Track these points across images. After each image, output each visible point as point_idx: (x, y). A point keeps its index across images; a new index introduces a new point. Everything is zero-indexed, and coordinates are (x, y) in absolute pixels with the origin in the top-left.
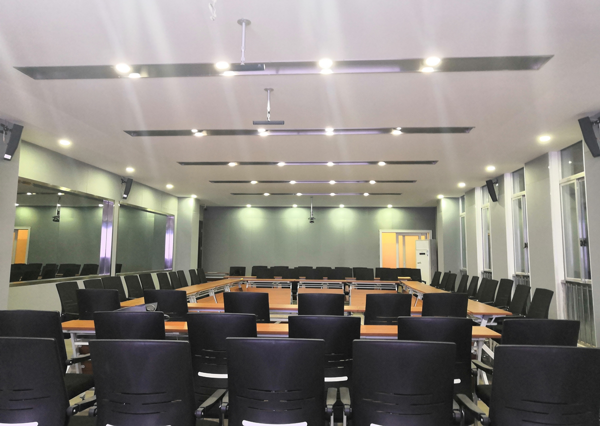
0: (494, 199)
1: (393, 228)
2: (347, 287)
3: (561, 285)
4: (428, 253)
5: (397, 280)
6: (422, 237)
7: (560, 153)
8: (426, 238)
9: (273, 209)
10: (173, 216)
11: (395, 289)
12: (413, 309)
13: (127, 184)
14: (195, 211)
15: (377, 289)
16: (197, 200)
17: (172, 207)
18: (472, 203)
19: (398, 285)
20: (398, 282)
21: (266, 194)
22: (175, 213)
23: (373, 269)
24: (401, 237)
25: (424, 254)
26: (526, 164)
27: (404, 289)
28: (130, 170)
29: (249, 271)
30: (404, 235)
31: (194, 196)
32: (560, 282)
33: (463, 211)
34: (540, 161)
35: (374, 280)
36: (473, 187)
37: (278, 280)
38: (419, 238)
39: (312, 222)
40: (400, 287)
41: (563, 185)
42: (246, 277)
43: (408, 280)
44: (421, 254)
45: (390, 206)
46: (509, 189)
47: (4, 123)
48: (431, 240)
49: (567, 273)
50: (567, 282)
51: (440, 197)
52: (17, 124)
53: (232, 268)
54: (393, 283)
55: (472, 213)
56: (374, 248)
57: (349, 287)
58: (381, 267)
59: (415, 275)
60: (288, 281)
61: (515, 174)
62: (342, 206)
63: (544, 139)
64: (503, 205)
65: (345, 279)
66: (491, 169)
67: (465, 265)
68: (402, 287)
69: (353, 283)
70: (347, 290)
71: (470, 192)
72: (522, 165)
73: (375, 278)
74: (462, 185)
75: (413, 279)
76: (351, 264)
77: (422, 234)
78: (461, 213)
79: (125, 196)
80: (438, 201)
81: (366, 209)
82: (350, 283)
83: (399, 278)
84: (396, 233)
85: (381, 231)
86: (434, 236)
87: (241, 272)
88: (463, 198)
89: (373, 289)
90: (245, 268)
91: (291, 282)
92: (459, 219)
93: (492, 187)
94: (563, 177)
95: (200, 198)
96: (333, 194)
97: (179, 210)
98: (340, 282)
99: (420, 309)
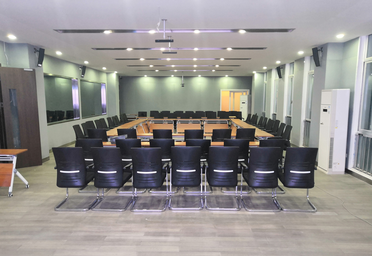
0: (280, 77)
1: (228, 88)
2: (202, 122)
3: (303, 122)
4: (247, 103)
5: (228, 118)
6: (244, 93)
7: (310, 57)
8: (246, 94)
9: (160, 78)
10: (105, 84)
11: (227, 123)
12: (232, 135)
13: (84, 69)
14: (116, 80)
15: (218, 123)
16: (117, 74)
17: (104, 78)
18: (270, 77)
19: (229, 121)
20: (229, 119)
21: (157, 71)
22: (106, 82)
23: (216, 112)
24: (232, 93)
25: (245, 103)
26: (296, 61)
27: (232, 123)
28: (86, 63)
29: (148, 114)
30: (234, 92)
31: (116, 72)
32: (303, 121)
33: (266, 81)
34: (301, 60)
35: (216, 118)
36: (271, 68)
37: (166, 119)
38: (243, 94)
39: (183, 86)
40: (230, 122)
41: (309, 74)
42: (147, 117)
43: (235, 118)
44: (243, 103)
45: (227, 76)
46: (288, 73)
47: (35, 48)
48: (248, 95)
49: (306, 117)
50: (306, 121)
51: (254, 72)
52: (41, 48)
53: (139, 112)
54: (226, 120)
55: (270, 82)
56: (217, 99)
57: (203, 122)
58: (221, 110)
59: (238, 115)
60: (172, 120)
61: (291, 64)
62: (200, 76)
63: (301, 53)
64: (284, 80)
65: (201, 118)
66: (278, 62)
67: (265, 110)
68: (231, 122)
69: (206, 120)
70: (202, 124)
71: (270, 71)
72: (294, 61)
73: (217, 117)
74: (265, 68)
75: (237, 118)
76: (204, 110)
77: (244, 92)
78: (265, 81)
79: (83, 76)
80: (253, 75)
81: (213, 78)
82: (205, 120)
83: (229, 117)
84: (230, 91)
85: (221, 90)
86: (250, 93)
87: (144, 114)
88: (266, 73)
89: (216, 123)
90: (146, 112)
91: (173, 120)
92: (264, 85)
93: (280, 70)
94: (310, 70)
95: (119, 73)
96: (195, 71)
97: (107, 80)
98: (199, 120)
99: (235, 135)
